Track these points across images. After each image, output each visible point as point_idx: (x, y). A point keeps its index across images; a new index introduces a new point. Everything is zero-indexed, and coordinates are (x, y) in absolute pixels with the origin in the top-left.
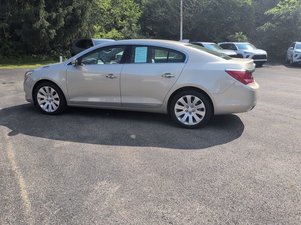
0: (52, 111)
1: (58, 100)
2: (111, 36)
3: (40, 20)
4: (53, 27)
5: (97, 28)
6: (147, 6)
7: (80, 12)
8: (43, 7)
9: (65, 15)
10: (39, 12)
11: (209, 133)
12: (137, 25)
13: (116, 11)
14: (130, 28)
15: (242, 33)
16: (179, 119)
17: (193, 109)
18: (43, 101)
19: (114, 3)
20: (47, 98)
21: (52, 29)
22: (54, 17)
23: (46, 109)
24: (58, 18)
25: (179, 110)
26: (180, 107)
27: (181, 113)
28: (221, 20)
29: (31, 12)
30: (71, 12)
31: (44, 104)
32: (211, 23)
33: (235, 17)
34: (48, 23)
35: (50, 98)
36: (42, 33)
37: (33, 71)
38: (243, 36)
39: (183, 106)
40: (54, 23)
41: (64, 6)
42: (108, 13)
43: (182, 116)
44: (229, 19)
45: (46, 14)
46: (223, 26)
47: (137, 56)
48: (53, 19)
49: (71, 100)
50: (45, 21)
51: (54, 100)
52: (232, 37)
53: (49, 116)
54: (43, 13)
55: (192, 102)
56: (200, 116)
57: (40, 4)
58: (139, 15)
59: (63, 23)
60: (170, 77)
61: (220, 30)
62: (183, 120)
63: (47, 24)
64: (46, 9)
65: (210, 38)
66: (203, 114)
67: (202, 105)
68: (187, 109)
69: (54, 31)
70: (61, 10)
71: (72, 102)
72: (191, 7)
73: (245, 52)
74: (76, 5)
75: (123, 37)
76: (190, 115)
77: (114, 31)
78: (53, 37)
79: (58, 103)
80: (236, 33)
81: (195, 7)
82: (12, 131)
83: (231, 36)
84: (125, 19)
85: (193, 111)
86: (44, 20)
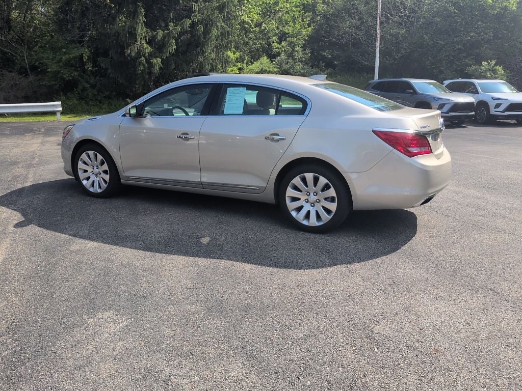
0: (99, 191)
1: (107, 174)
2: (256, 70)
3: (138, 43)
4: (158, 55)
5: (231, 55)
6: (325, 16)
7: (201, 28)
8: (142, 21)
9: (177, 34)
10: (135, 29)
11: (343, 241)
12: (304, 50)
13: (271, 26)
14: (290, 55)
15: (494, 62)
16: (294, 214)
17: (316, 198)
18: (86, 175)
19: (268, 12)
20: (92, 170)
21: (156, 57)
22: (159, 38)
23: (90, 187)
24: (166, 39)
25: (294, 199)
26: (296, 194)
27: (296, 204)
28: (455, 39)
29: (124, 30)
30: (188, 29)
31: (88, 179)
32: (438, 43)
33: (482, 34)
34: (148, 46)
35: (96, 170)
36: (140, 63)
37: (74, 125)
38: (497, 67)
39: (301, 191)
40: (159, 47)
41: (178, 19)
42: (257, 29)
43: (299, 209)
44: (471, 37)
45: (147, 32)
46: (459, 49)
47: (229, 103)
48: (157, 41)
49: (127, 174)
50: (145, 45)
51: (102, 173)
52: (475, 69)
53: (93, 199)
54: (142, 31)
55: (315, 186)
56: (328, 211)
57: (138, 17)
58: (306, 32)
59: (173, 47)
60: (278, 141)
61: (453, 56)
62: (299, 217)
63: (148, 49)
64: (147, 24)
65: (434, 71)
66: (333, 207)
67: (332, 192)
68: (307, 197)
69: (159, 60)
70: (171, 26)
71: (128, 178)
72: (401, 17)
73: (492, 98)
74: (196, 17)
75: (276, 70)
76: (312, 208)
77: (265, 59)
78: (156, 69)
79: (107, 177)
80: (483, 62)
81: (408, 17)
82: (24, 219)
83: (474, 67)
84: (285, 40)
85: (318, 201)
86: (143, 42)
